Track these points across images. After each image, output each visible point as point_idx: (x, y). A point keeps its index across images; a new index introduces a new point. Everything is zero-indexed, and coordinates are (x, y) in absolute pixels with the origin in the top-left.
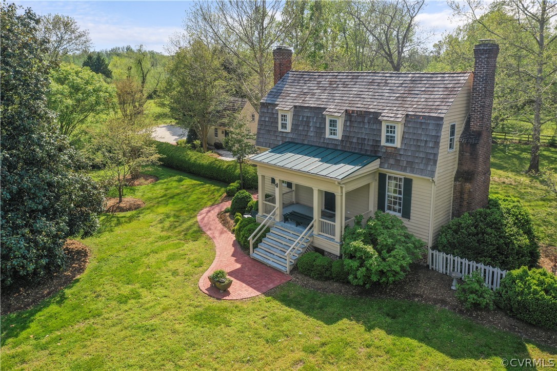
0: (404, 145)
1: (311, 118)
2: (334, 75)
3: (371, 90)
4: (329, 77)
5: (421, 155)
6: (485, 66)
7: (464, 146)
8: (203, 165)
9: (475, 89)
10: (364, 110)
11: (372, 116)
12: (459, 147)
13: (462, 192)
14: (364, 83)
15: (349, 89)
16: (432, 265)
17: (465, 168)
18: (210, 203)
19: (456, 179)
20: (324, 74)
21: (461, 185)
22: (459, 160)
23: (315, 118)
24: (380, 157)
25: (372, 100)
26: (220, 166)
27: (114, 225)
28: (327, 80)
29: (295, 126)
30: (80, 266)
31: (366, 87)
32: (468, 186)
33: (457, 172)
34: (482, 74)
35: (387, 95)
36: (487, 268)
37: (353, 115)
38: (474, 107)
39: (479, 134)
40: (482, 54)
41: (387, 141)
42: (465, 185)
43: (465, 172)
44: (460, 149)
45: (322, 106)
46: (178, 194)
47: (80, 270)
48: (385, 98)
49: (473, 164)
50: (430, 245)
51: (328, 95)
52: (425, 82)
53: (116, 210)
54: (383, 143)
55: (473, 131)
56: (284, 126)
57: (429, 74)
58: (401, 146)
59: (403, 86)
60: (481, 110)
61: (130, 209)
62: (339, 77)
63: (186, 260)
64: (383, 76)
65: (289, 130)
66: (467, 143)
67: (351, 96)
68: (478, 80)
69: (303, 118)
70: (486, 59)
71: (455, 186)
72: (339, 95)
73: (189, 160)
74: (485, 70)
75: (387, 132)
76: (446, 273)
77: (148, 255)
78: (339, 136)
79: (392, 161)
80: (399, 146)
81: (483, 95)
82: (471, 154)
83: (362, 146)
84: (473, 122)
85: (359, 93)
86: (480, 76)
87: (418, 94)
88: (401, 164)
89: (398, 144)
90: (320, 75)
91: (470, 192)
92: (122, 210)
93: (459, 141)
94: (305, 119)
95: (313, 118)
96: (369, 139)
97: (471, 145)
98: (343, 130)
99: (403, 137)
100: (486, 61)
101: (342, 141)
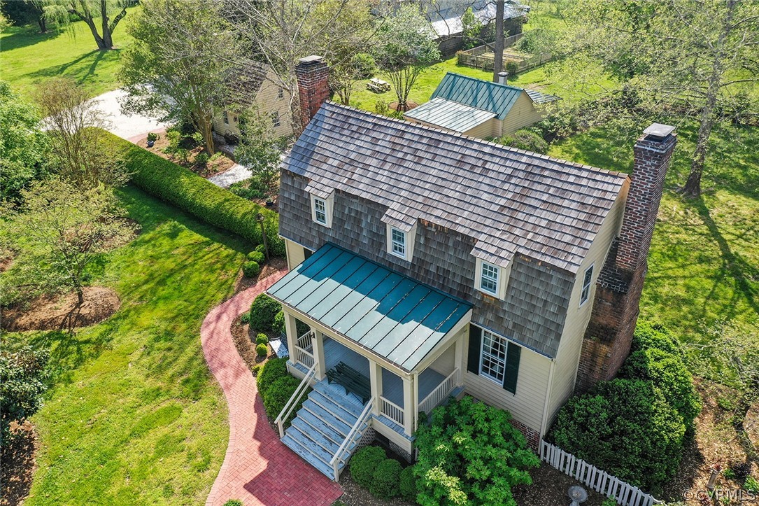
0: (510, 298)
1: (363, 215)
2: (399, 130)
3: (460, 180)
4: (390, 132)
5: (537, 320)
6: (651, 178)
7: (604, 291)
8: (205, 208)
9: (630, 209)
10: (448, 225)
11: (460, 240)
12: (596, 291)
13: (594, 355)
14: (448, 161)
15: (423, 169)
16: (545, 455)
17: (603, 321)
18: (221, 296)
19: (587, 336)
20: (383, 123)
21: (594, 344)
22: (594, 308)
23: (369, 217)
24: (472, 306)
25: (461, 205)
26: (232, 215)
27: (72, 365)
28: (388, 138)
29: (338, 221)
30: (22, 477)
31: (452, 169)
32: (604, 348)
33: (590, 324)
34: (643, 189)
35: (485, 196)
36: (624, 484)
37: (429, 229)
38: (624, 236)
39: (627, 277)
40: (647, 158)
41: (484, 284)
42: (600, 347)
43: (602, 328)
44: (596, 294)
45: (380, 201)
46: (172, 273)
47: (22, 487)
48: (481, 203)
49: (616, 320)
50: (543, 433)
51: (390, 174)
52: (549, 181)
53: (75, 322)
54: (478, 286)
55: (620, 270)
56: (321, 217)
57: (556, 163)
58: (506, 298)
59: (513, 181)
60: (637, 242)
61: (97, 319)
62: (407, 136)
63: (185, 454)
64: (480, 152)
65: (328, 223)
66: (609, 289)
67: (427, 186)
68: (636, 196)
69: (350, 212)
70: (653, 168)
71: (585, 344)
72: (406, 179)
73: (185, 195)
74: (649, 184)
75: (485, 272)
76: (564, 471)
77: (126, 442)
78: (408, 256)
79: (490, 316)
80: (502, 298)
81: (642, 221)
82: (614, 305)
83: (444, 280)
84: (620, 256)
85: (440, 182)
86: (639, 191)
87: (536, 208)
88: (505, 324)
89: (500, 294)
90: (375, 124)
91: (606, 356)
92: (85, 321)
93: (597, 284)
94: (353, 214)
95: (366, 216)
96: (455, 273)
97: (615, 292)
98: (415, 249)
99: (509, 286)
100: (653, 170)
101: (413, 265)
